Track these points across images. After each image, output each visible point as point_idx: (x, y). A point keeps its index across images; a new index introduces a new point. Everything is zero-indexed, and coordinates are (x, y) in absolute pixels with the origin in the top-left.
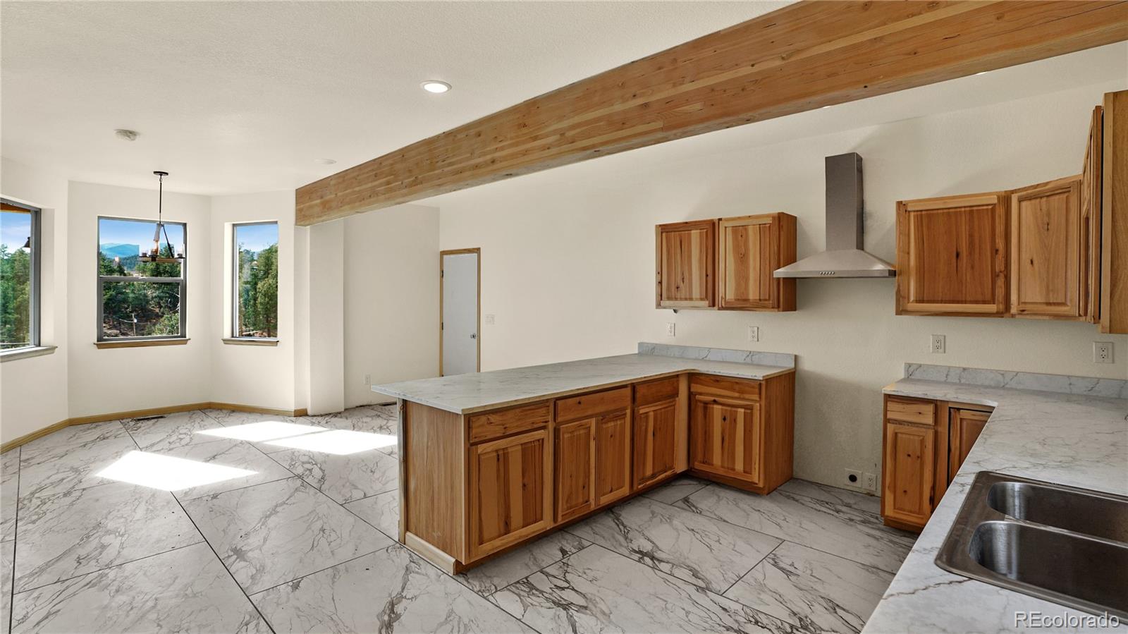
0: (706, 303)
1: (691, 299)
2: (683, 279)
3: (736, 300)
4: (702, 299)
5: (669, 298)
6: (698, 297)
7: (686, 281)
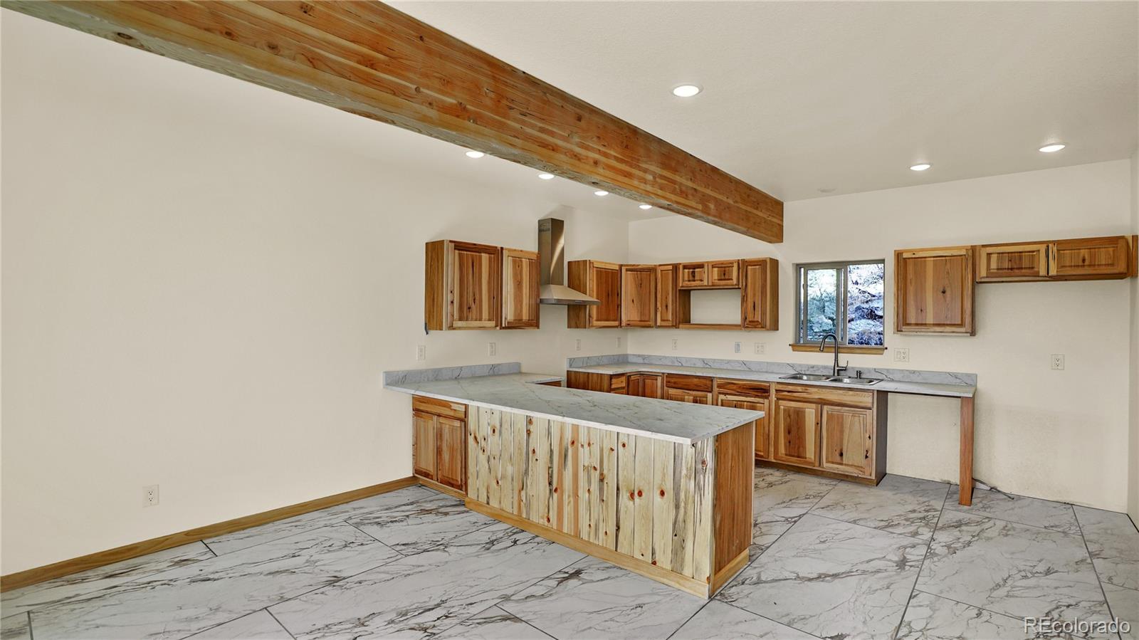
0: (493, 323)
1: (481, 320)
2: (474, 300)
3: (514, 320)
4: (489, 320)
5: (461, 319)
6: (487, 318)
7: (477, 301)
